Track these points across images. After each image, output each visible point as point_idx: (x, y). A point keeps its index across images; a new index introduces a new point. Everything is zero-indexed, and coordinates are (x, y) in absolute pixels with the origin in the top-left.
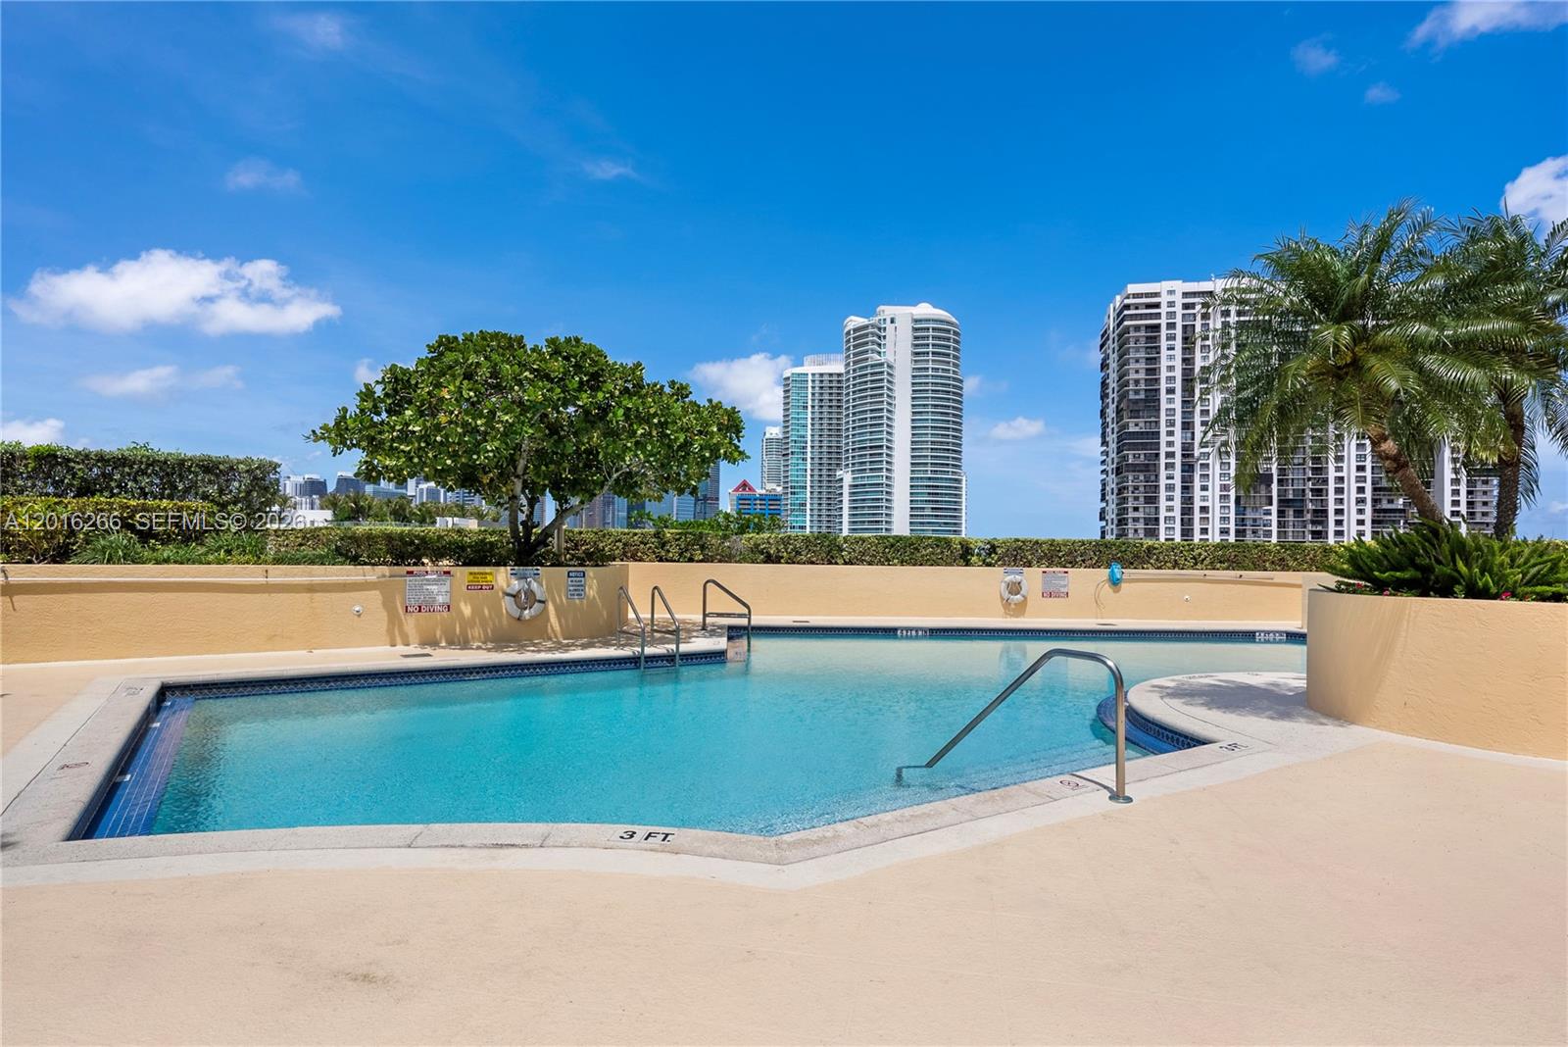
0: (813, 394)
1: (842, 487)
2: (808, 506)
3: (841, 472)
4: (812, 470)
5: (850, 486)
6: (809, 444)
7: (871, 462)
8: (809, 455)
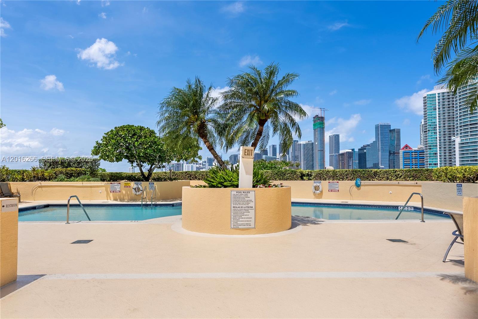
0: (439, 103)
1: (455, 144)
2: (438, 154)
3: (454, 137)
4: (440, 138)
5: (459, 144)
6: (438, 126)
7: (471, 131)
8: (438, 131)
